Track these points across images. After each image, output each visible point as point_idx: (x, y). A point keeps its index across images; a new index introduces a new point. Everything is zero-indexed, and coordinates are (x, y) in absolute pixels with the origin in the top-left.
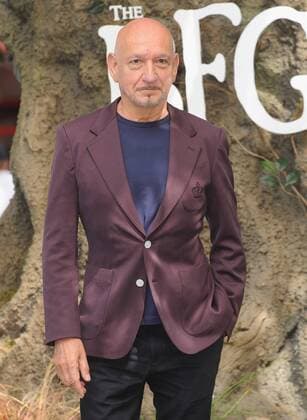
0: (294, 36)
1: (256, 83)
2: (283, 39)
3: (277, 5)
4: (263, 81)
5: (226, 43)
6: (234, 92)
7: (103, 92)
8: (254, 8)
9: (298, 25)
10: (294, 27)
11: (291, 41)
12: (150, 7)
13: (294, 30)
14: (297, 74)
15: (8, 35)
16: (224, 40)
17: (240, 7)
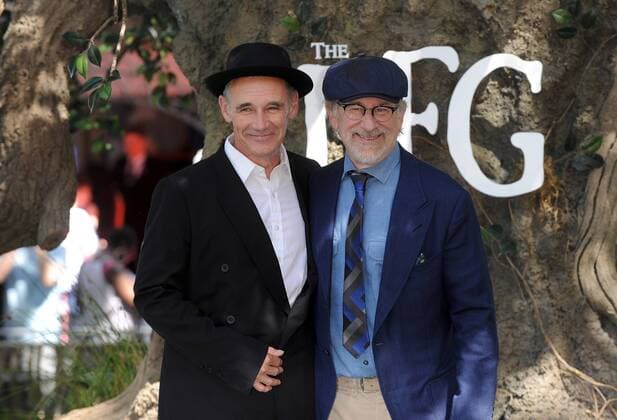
0: (516, 88)
1: (471, 137)
2: (505, 90)
3: (500, 52)
4: (480, 137)
5: (439, 92)
6: (446, 148)
7: (298, 139)
8: (474, 53)
9: (523, 75)
10: (517, 77)
11: (514, 93)
12: (357, 47)
13: (516, 81)
14: (519, 131)
15: (195, 69)
16: (437, 88)
17: (458, 52)
